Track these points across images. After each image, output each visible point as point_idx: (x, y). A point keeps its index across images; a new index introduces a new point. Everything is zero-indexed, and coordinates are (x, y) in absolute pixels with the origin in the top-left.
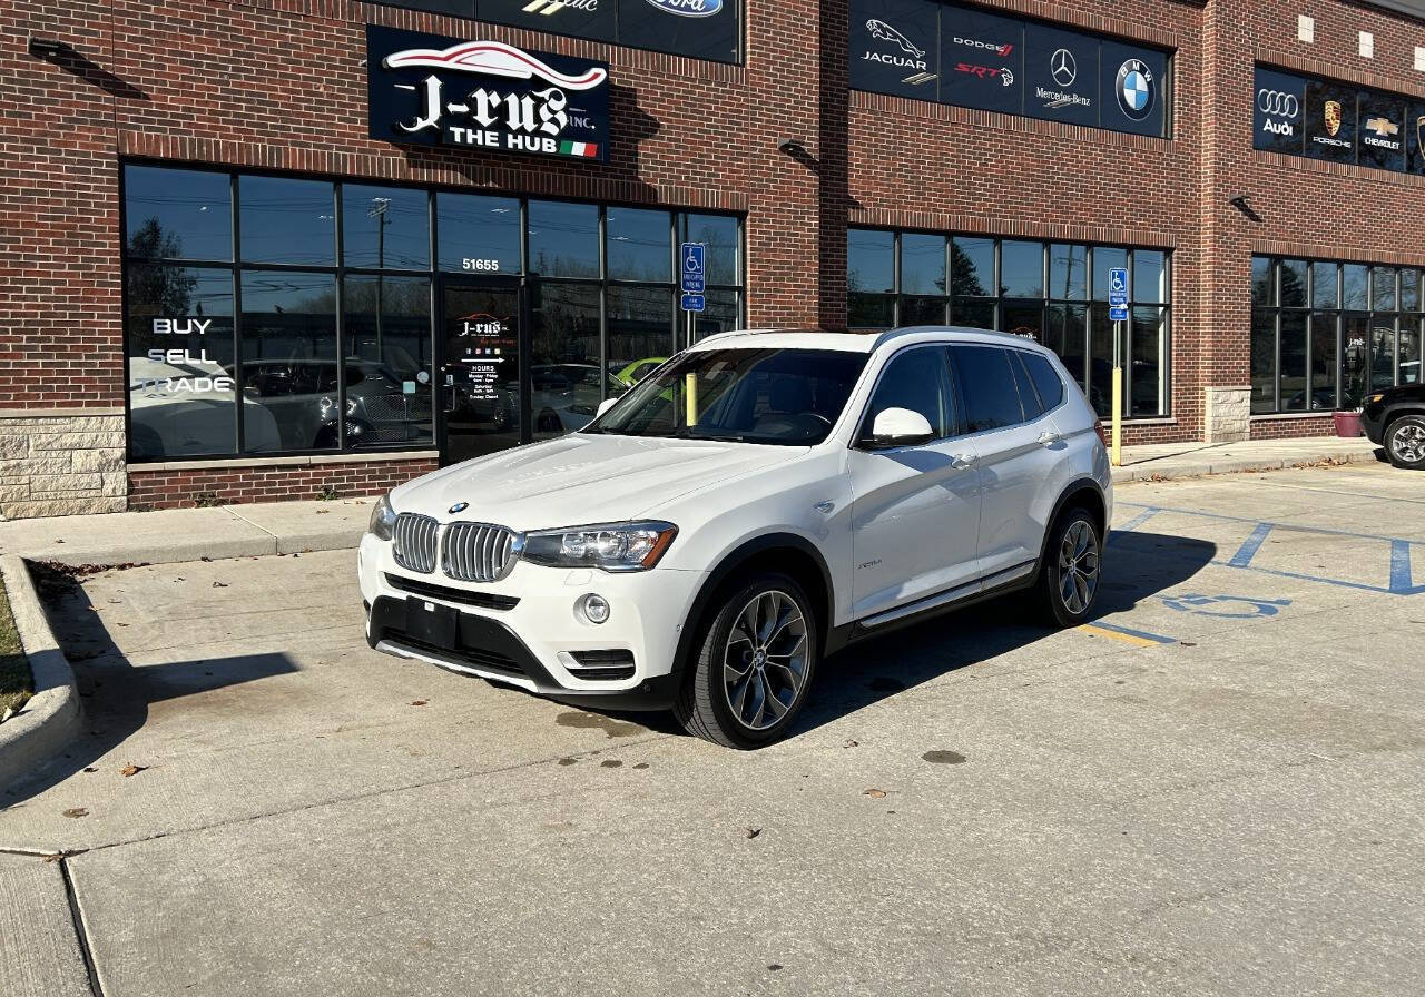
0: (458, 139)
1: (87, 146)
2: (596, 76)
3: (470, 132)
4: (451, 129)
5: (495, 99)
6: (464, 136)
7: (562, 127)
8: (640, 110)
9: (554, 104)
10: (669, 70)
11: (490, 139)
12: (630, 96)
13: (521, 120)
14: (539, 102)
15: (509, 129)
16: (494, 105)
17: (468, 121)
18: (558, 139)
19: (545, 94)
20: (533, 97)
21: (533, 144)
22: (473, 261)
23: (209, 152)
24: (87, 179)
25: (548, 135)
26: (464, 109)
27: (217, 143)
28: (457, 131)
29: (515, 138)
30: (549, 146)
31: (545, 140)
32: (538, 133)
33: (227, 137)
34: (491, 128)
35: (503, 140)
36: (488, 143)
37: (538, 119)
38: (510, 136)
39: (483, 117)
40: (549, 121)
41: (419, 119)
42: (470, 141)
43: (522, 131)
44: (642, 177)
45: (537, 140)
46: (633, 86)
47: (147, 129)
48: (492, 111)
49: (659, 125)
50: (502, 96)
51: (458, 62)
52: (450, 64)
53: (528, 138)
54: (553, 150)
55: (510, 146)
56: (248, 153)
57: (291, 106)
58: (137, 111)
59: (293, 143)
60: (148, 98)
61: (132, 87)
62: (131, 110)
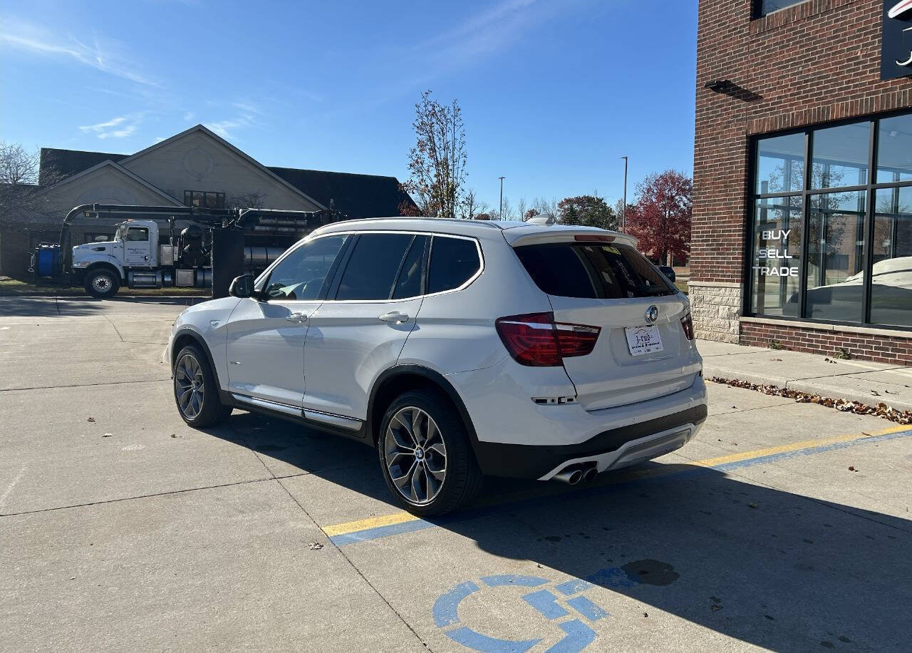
1: (734, 135)
23: (789, 121)
24: (733, 154)
33: (799, 108)
47: (760, 117)
56: (810, 116)
57: (838, 74)
58: (756, 107)
59: (838, 101)
60: (761, 97)
61: (754, 94)
62: (753, 108)
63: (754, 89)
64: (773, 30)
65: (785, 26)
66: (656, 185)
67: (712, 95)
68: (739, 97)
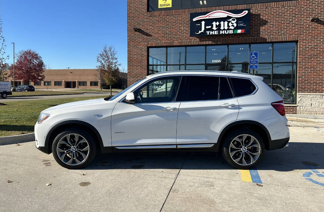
0: (208, 34)
1: (143, 46)
2: (245, 13)
3: (211, 32)
4: (207, 32)
5: (218, 23)
6: (210, 33)
7: (235, 27)
8: (261, 19)
9: (233, 22)
10: (271, 6)
11: (216, 33)
12: (258, 16)
13: (224, 27)
14: (229, 22)
15: (221, 30)
16: (217, 25)
17: (211, 29)
18: (234, 30)
19: (231, 20)
20: (227, 21)
21: (227, 32)
22: (215, 61)
23: (161, 44)
24: (142, 51)
25: (231, 29)
26: (210, 27)
27: (163, 42)
28: (208, 32)
29: (222, 31)
30: (231, 32)
31: (230, 31)
32: (228, 29)
33: (164, 41)
34: (216, 30)
35: (219, 32)
36: (215, 34)
37: (228, 26)
38: (221, 31)
39: (214, 28)
40: (232, 26)
41: (200, 31)
42: (211, 34)
43: (224, 29)
44: (261, 36)
45: (228, 31)
46: (259, 13)
47: (152, 41)
48: (217, 26)
49: (267, 21)
50: (219, 22)
51: (209, 17)
52: (207, 18)
53: (225, 31)
54: (232, 32)
55: (221, 33)
56: (168, 43)
57: (176, 33)
58: (150, 38)
59: (176, 40)
60: (152, 36)
61: (149, 34)
62: (149, 38)
63: (149, 33)
64: (155, 16)
65: (159, 16)
66: (23, 54)
67: (134, 32)
68: (144, 34)
